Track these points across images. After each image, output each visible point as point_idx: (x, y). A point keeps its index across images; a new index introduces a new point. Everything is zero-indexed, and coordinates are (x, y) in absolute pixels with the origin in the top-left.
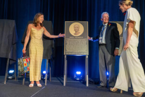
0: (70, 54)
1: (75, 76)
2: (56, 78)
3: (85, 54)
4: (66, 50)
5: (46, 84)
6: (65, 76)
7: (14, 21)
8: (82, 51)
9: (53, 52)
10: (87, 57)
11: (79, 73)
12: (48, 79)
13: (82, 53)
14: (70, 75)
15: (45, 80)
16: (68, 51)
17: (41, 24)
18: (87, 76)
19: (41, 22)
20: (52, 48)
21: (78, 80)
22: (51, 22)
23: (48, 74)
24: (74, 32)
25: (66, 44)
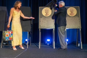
0: (43, 28)
1: (46, 42)
2: (34, 44)
3: (52, 28)
4: (40, 26)
5: (27, 48)
6: (40, 42)
7: (6, 7)
8: (51, 26)
9: (32, 27)
10: (54, 30)
11: (48, 40)
12: (29, 44)
13: (50, 28)
14: (43, 42)
15: (27, 45)
16: (41, 26)
17: (19, 8)
18: (54, 42)
19: (19, 7)
20: (31, 24)
21: (48, 45)
22: (30, 7)
23: (29, 41)
24: (45, 14)
25: (40, 21)
